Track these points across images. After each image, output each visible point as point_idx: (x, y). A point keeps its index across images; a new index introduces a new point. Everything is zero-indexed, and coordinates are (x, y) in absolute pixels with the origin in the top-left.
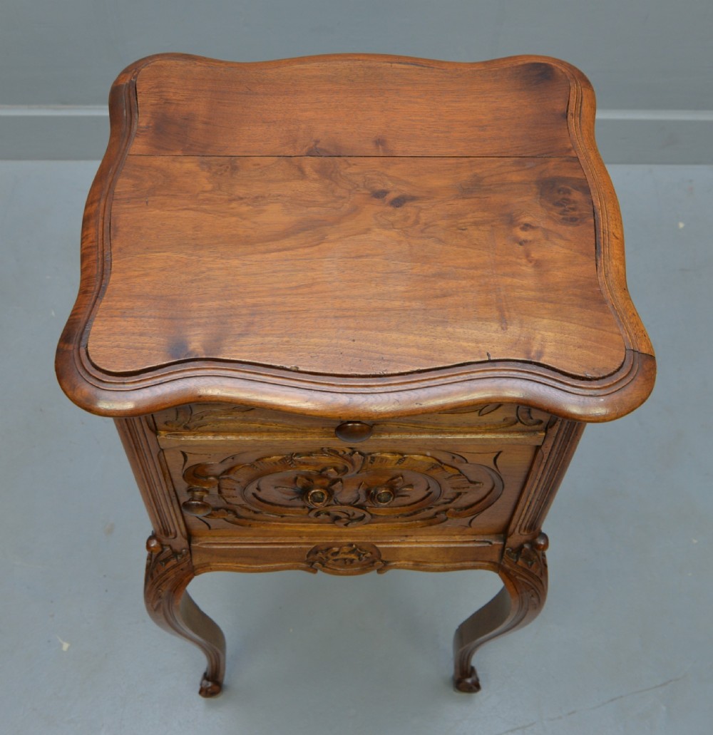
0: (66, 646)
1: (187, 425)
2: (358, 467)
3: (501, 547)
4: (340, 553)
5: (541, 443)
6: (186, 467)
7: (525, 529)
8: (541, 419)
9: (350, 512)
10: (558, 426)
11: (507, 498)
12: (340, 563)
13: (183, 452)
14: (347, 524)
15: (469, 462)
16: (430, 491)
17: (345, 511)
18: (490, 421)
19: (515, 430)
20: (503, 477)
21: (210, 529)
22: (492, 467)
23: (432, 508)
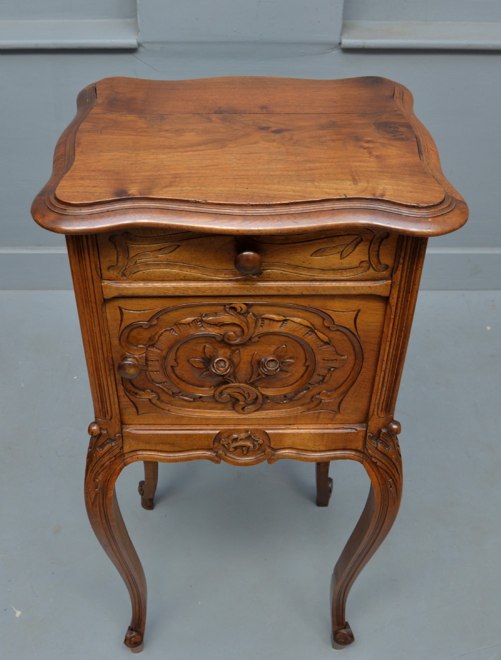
0: (18, 614)
1: (125, 271)
2: (252, 331)
3: (364, 433)
4: (239, 440)
5: (389, 293)
6: (122, 328)
7: (382, 411)
8: (387, 264)
9: (246, 392)
10: (400, 271)
11: (366, 373)
12: (238, 451)
13: (120, 308)
14: (244, 408)
15: (336, 323)
16: (307, 364)
17: (242, 392)
18: (349, 266)
19: (368, 278)
20: (362, 344)
21: (138, 414)
22: (353, 330)
23: (309, 388)
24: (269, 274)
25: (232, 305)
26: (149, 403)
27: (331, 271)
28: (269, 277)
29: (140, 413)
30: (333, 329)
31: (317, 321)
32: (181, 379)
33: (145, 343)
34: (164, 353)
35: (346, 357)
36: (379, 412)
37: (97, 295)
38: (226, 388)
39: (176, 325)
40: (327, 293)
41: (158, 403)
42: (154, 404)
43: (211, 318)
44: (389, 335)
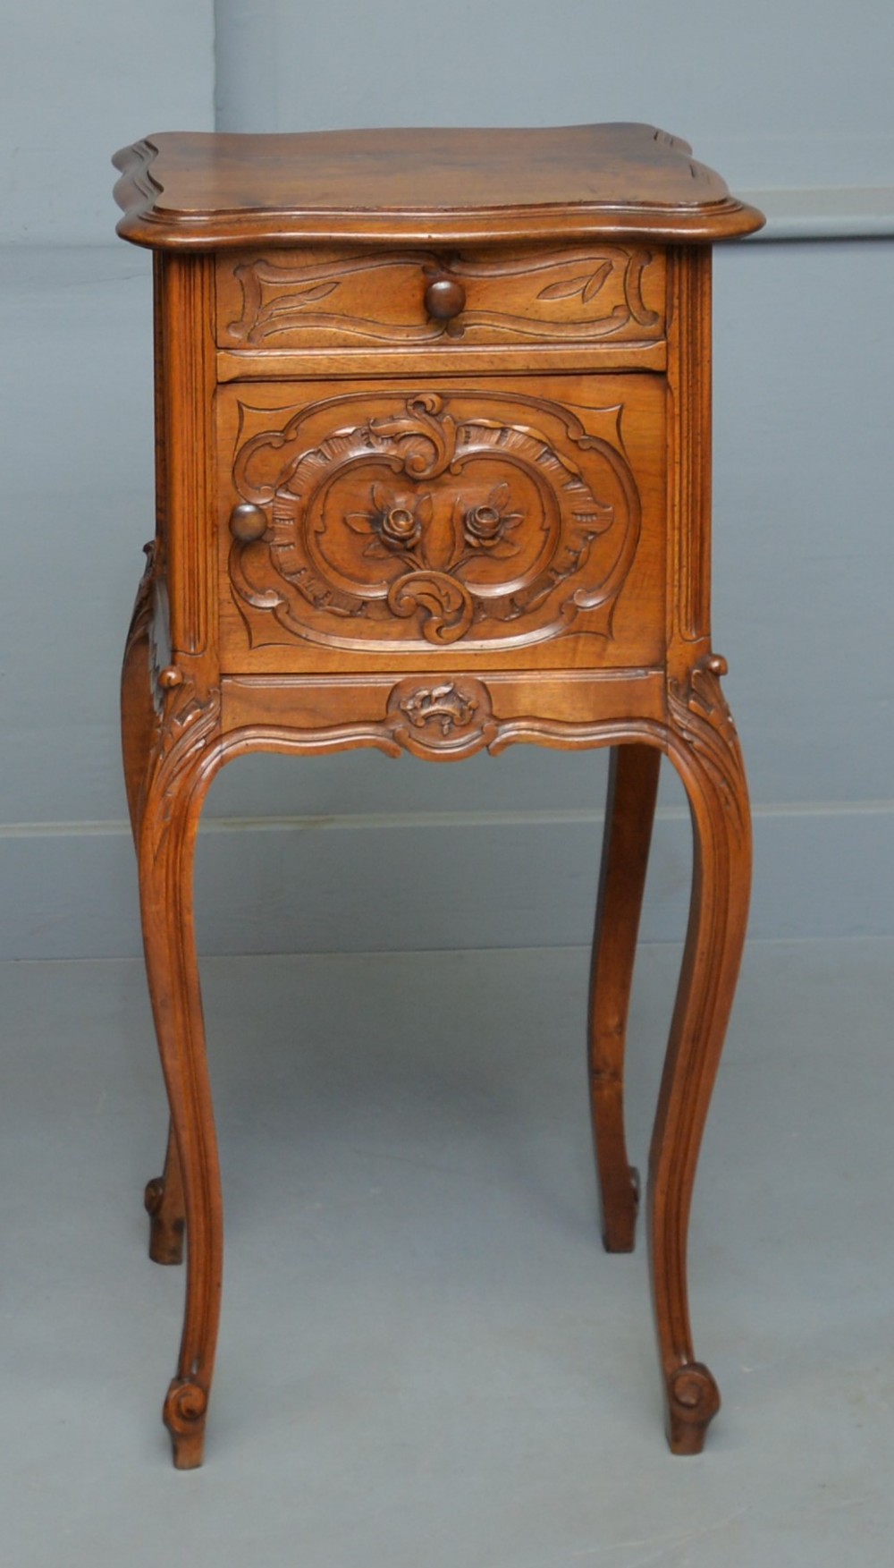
1: (253, 332)
2: (449, 450)
3: (662, 680)
4: (433, 700)
5: (665, 363)
6: (239, 447)
7: (686, 625)
8: (655, 309)
9: (443, 593)
10: (677, 321)
11: (648, 544)
12: (434, 728)
13: (239, 404)
14: (441, 628)
15: (587, 432)
16: (545, 527)
17: (436, 593)
18: (598, 314)
19: (630, 337)
20: (635, 475)
21: (251, 647)
22: (617, 445)
23: (553, 582)
24: (476, 333)
25: (418, 398)
26: (272, 617)
27: (570, 326)
28: (475, 339)
29: (254, 645)
30: (584, 447)
31: (556, 432)
32: (330, 565)
33: (273, 482)
34: (305, 501)
35: (610, 509)
36: (683, 628)
37: (207, 374)
38: (407, 583)
39: (326, 440)
40: (567, 365)
41: (288, 621)
42: (280, 621)
43: (385, 426)
44: (677, 451)
